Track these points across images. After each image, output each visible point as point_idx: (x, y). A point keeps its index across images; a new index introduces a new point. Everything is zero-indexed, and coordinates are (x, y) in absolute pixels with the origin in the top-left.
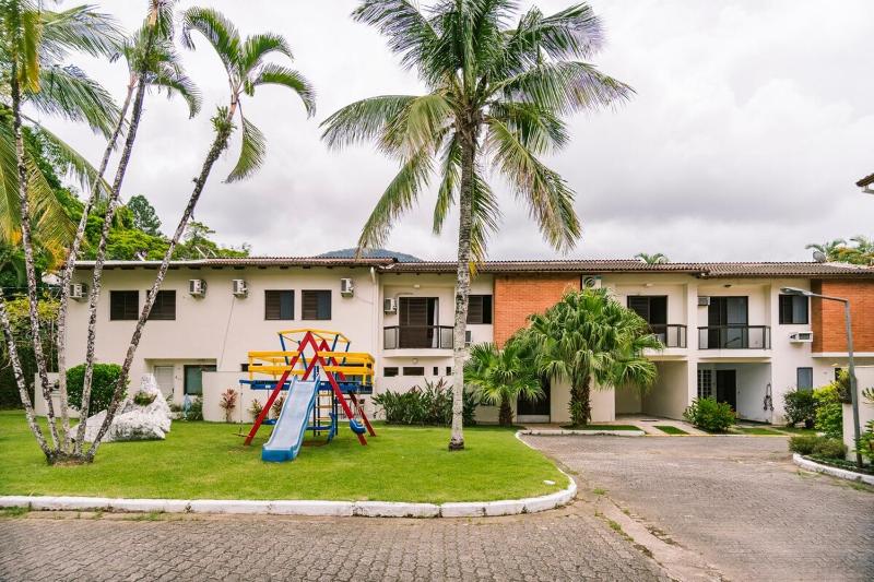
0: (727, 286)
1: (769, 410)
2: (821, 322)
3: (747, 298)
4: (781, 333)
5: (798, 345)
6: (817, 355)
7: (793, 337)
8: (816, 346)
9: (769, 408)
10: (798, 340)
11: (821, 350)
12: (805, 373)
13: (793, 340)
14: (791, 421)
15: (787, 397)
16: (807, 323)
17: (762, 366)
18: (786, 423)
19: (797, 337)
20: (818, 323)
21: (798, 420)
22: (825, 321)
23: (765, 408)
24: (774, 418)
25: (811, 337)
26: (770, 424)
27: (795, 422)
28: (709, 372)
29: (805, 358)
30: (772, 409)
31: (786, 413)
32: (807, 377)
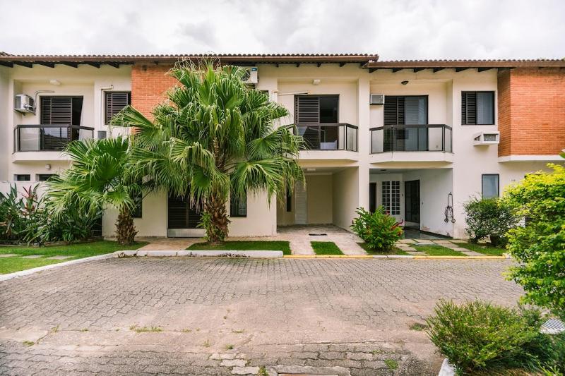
0: (404, 83)
1: (450, 222)
2: (509, 121)
3: (426, 97)
4: (464, 135)
5: (482, 148)
6: (505, 159)
7: (477, 138)
8: (503, 149)
9: (450, 219)
10: (482, 141)
11: (509, 153)
12: (491, 180)
13: (477, 143)
14: (474, 236)
15: (469, 208)
16: (494, 123)
17: (442, 172)
18: (468, 237)
19: (482, 138)
20: (506, 121)
21: (480, 235)
22: (514, 118)
23: (447, 220)
24: (456, 231)
25: (498, 138)
26: (451, 238)
27: (478, 238)
28: (398, 183)
29: (491, 163)
30: (453, 221)
31: (468, 227)
32: (493, 183)
